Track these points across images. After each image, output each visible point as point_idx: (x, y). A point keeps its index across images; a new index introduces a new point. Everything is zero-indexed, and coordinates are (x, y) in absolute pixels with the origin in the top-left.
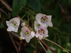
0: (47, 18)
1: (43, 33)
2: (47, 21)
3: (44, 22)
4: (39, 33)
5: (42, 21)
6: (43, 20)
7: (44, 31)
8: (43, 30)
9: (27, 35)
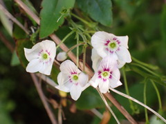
0: (119, 43)
1: (111, 77)
2: (119, 49)
3: (112, 52)
4: (100, 77)
5: (107, 49)
6: (109, 46)
7: (111, 73)
8: (108, 70)
9: (74, 81)
